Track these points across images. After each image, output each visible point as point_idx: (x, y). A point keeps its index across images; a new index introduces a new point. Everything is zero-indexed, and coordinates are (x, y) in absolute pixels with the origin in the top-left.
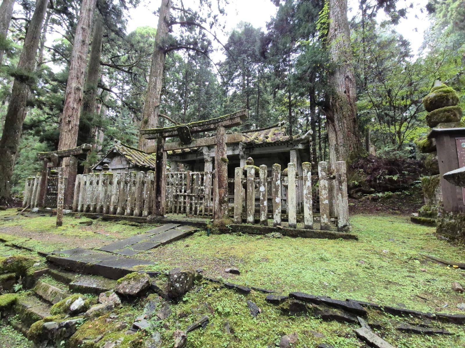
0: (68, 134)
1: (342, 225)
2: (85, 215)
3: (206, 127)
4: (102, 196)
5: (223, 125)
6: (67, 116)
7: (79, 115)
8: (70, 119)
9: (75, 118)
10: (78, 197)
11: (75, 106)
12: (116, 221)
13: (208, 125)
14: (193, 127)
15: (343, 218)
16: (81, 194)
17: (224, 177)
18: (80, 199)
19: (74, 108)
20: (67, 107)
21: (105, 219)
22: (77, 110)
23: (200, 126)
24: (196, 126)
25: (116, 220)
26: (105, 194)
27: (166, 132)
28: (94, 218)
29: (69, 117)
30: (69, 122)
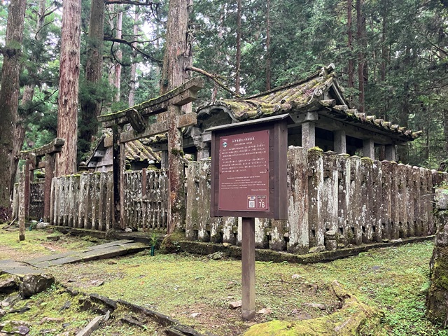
0: (66, 119)
1: (293, 243)
2: (57, 229)
3: (157, 107)
4: (72, 205)
5: (174, 103)
6: (63, 94)
7: (77, 90)
8: (66, 98)
9: (72, 96)
10: (53, 205)
11: (72, 79)
12: (81, 236)
13: (158, 104)
14: (145, 108)
15: (295, 232)
16: (55, 203)
17: (175, 176)
18: (55, 209)
19: (70, 81)
20: (63, 81)
21: (74, 234)
22: (74, 83)
23: (151, 106)
24: (147, 107)
25: (82, 234)
26: (74, 202)
27: (120, 118)
28: (65, 233)
29: (66, 95)
30: (66, 101)
